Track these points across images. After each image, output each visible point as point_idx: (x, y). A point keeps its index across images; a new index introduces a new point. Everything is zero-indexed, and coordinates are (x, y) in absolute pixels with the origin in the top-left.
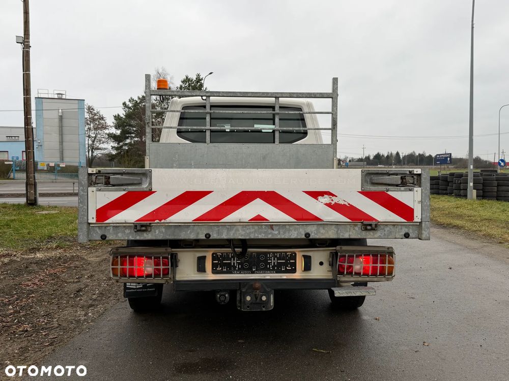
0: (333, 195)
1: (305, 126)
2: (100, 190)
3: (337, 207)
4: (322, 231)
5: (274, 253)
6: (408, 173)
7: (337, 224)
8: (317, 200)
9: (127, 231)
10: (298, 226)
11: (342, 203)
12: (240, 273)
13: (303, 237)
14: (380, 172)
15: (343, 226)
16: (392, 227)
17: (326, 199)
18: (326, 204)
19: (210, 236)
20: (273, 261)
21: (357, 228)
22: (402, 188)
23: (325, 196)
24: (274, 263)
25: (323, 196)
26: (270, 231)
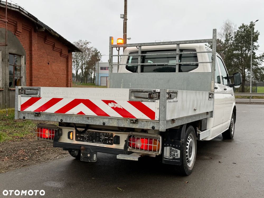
0: (116, 103)
3: (117, 109)
4: (111, 122)
5: (103, 133)
6: (153, 91)
7: (118, 119)
8: (108, 105)
10: (99, 119)
11: (119, 107)
13: (102, 124)
14: (138, 90)
15: (121, 120)
16: (145, 122)
17: (111, 105)
18: (112, 108)
21: (127, 122)
22: (149, 100)
23: (112, 103)
24: (103, 138)
25: (111, 103)
26: (87, 120)
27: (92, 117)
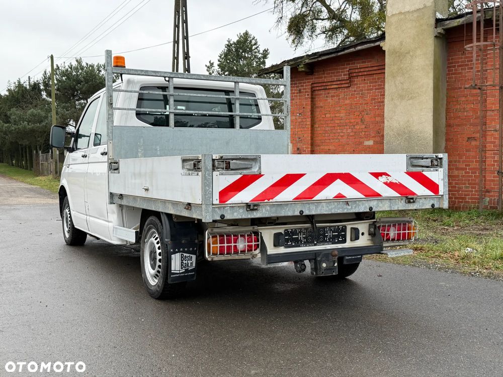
0: (389, 175)
1: (259, 111)
2: (222, 174)
3: (391, 185)
4: (381, 205)
5: (330, 227)
6: (435, 157)
7: (390, 199)
8: (378, 179)
9: (241, 211)
10: (364, 202)
11: (394, 181)
12: (306, 246)
13: (368, 210)
14: (418, 156)
15: (394, 200)
16: (424, 199)
17: (383, 179)
18: (384, 183)
19: (303, 212)
20: (329, 234)
21: (402, 202)
22: (432, 169)
23: (383, 176)
24: (330, 236)
25: (381, 176)
26: (345, 206)
27: (355, 201)
